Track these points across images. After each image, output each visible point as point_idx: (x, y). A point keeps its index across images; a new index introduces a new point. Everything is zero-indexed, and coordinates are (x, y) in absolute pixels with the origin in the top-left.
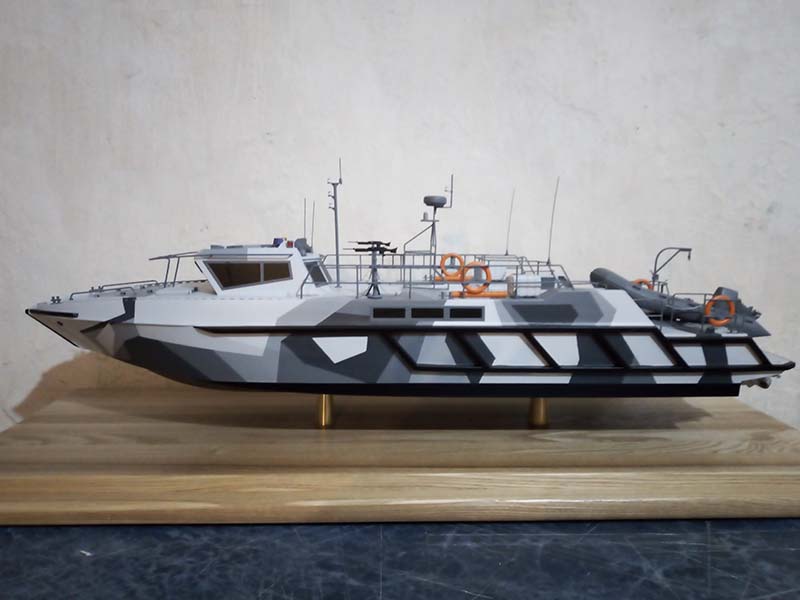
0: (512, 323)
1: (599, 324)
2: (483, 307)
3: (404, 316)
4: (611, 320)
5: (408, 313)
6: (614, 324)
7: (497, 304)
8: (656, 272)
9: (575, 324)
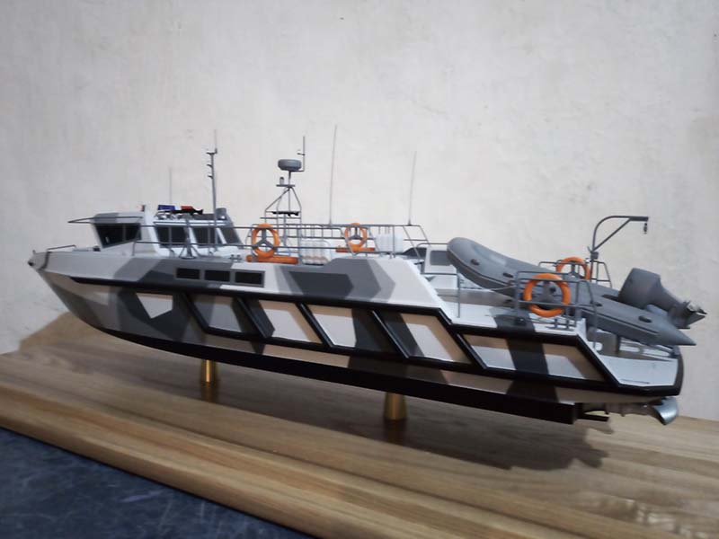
0: (288, 292)
1: (375, 300)
2: (264, 272)
3: (197, 278)
4: (388, 295)
5: (202, 274)
6: (392, 301)
7: (276, 269)
8: (595, 248)
9: (351, 297)
